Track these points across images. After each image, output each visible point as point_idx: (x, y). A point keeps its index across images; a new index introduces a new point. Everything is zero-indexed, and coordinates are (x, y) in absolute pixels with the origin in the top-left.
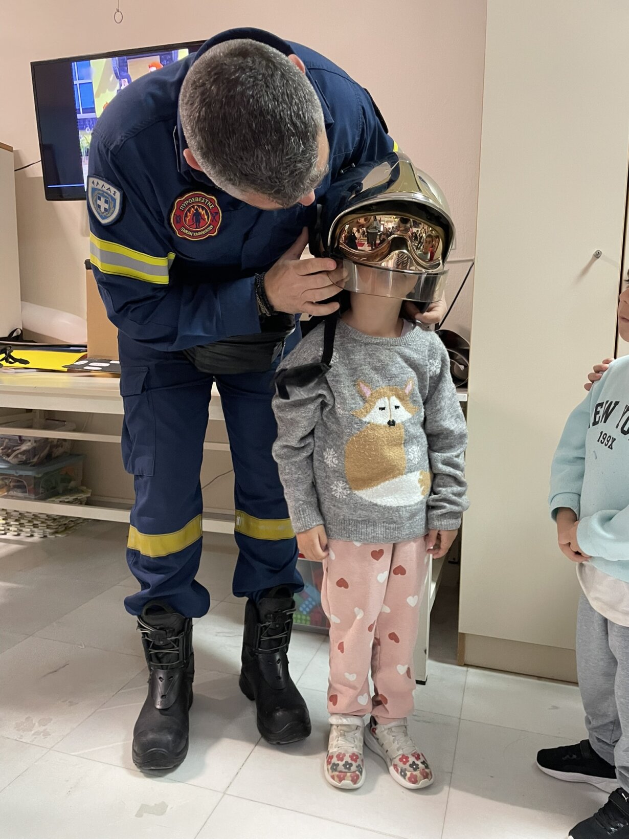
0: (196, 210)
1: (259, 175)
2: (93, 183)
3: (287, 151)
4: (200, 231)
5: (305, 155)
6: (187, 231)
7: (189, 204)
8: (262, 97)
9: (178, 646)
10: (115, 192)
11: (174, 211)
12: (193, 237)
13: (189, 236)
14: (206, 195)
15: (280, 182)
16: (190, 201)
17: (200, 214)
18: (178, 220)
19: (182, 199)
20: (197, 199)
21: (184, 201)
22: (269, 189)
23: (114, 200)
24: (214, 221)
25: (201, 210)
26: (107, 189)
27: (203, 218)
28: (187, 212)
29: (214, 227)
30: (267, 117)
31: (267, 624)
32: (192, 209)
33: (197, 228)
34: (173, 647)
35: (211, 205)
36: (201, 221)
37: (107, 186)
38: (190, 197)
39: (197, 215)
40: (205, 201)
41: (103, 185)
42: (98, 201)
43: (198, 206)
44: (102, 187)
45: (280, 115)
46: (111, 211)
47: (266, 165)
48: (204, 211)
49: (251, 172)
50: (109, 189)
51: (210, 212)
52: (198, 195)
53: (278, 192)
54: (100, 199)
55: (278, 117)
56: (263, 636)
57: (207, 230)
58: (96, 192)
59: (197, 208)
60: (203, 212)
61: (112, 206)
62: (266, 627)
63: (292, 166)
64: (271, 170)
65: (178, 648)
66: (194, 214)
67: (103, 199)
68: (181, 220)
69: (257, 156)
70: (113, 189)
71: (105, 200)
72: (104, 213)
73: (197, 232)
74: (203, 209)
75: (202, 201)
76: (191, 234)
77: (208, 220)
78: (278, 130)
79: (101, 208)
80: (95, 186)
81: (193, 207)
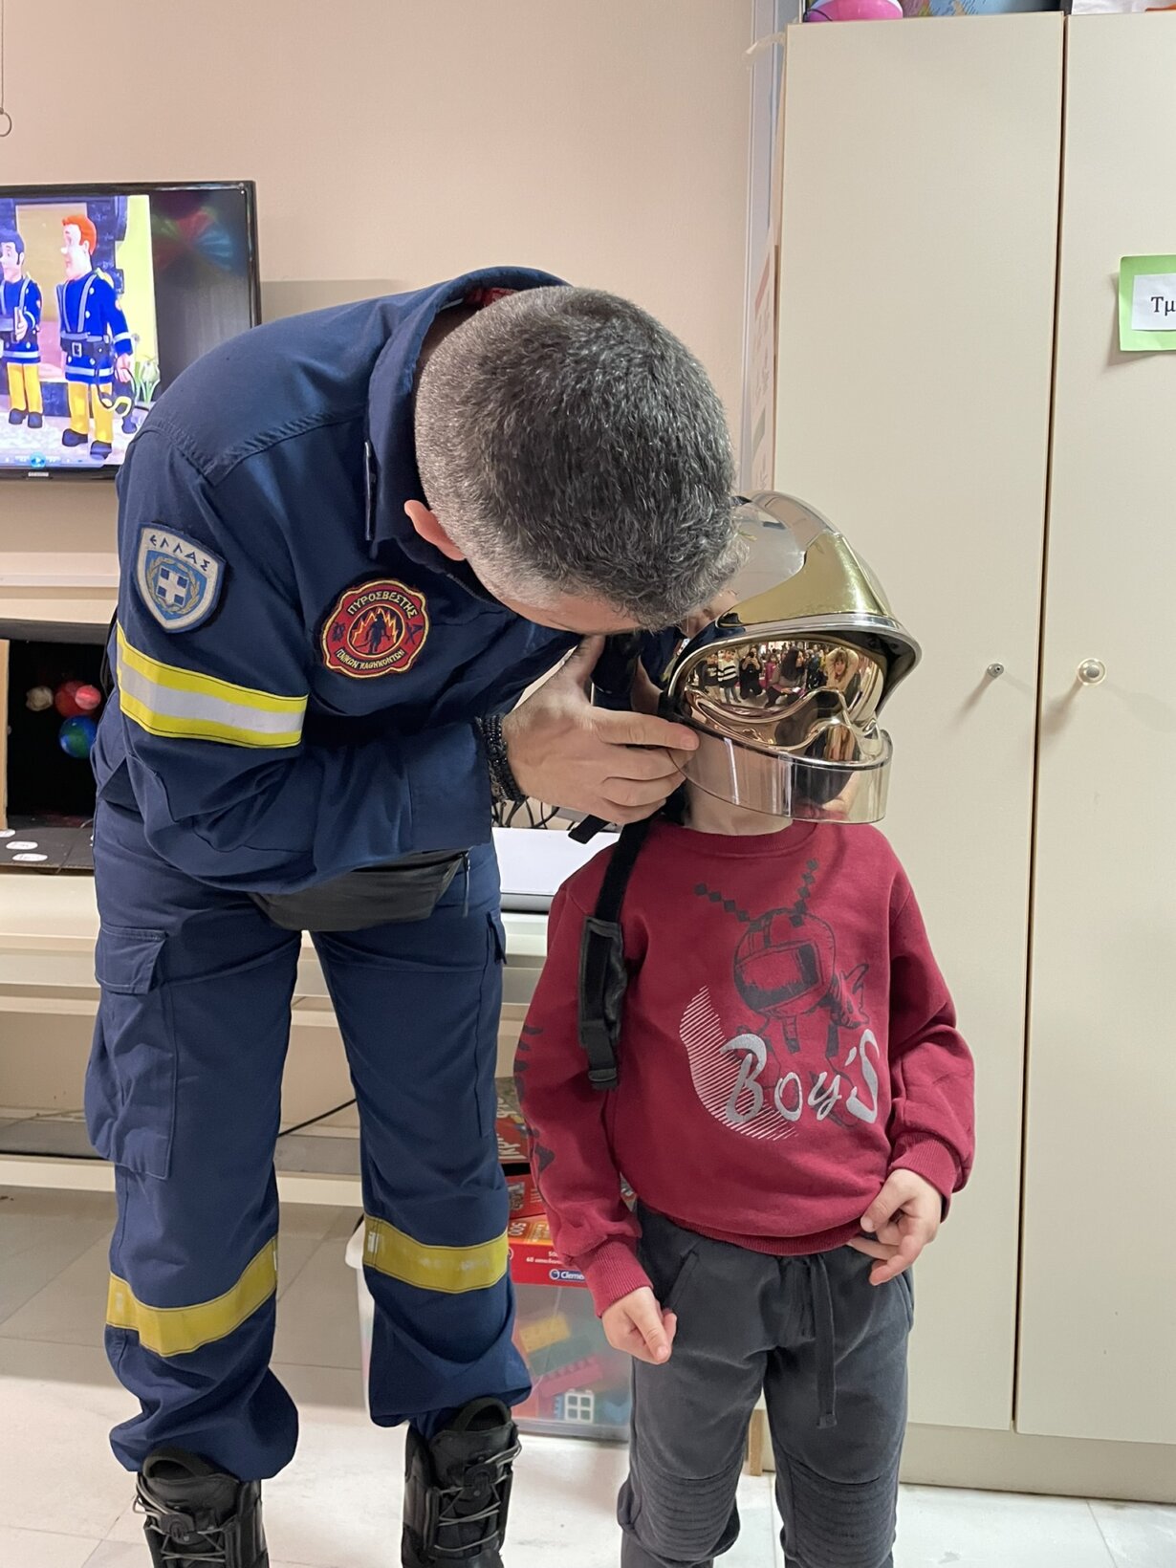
0: (380, 617)
1: (617, 561)
2: (153, 540)
3: (685, 514)
4: (375, 660)
5: (717, 522)
6: (347, 658)
7: (368, 603)
8: (645, 401)
9: (223, 1548)
10: (206, 562)
11: (334, 616)
12: (358, 670)
13: (349, 668)
14: (406, 589)
15: (659, 576)
16: (372, 598)
17: (384, 625)
18: (337, 634)
19: (357, 592)
20: (386, 596)
21: (361, 595)
22: (631, 592)
23: (203, 580)
24: (410, 642)
25: (389, 617)
26: (188, 556)
27: (388, 634)
28: (359, 619)
29: (406, 653)
30: (652, 441)
31: (453, 1490)
32: (372, 614)
33: (370, 653)
34: (213, 1550)
35: (411, 611)
36: (384, 639)
37: (188, 548)
38: (374, 590)
39: (379, 627)
40: (401, 600)
41: (178, 547)
42: (161, 579)
43: (386, 610)
44: (175, 551)
45: (677, 438)
46: (192, 602)
47: (639, 541)
48: (394, 621)
49: (602, 554)
50: (191, 556)
51: (407, 624)
52: (389, 588)
53: (649, 597)
54: (166, 575)
55: (674, 444)
56: (444, 1516)
57: (389, 660)
58: (159, 560)
59: (381, 614)
60: (391, 623)
61: (194, 591)
62: (451, 1497)
63: (689, 546)
64: (647, 552)
65: (223, 1552)
66: (373, 625)
67: (174, 577)
68: (345, 632)
69: (623, 521)
70: (201, 556)
71: (180, 578)
72: (173, 605)
73: (369, 661)
74: (393, 614)
75: (396, 600)
76: (355, 664)
77: (397, 641)
78: (672, 470)
79: (167, 594)
80: (158, 548)
81: (374, 610)
